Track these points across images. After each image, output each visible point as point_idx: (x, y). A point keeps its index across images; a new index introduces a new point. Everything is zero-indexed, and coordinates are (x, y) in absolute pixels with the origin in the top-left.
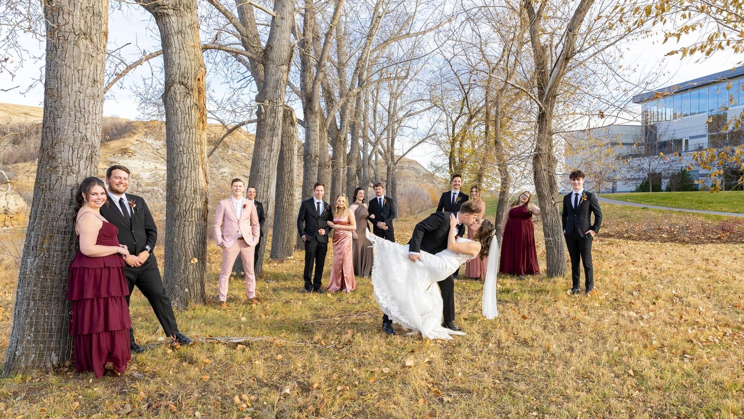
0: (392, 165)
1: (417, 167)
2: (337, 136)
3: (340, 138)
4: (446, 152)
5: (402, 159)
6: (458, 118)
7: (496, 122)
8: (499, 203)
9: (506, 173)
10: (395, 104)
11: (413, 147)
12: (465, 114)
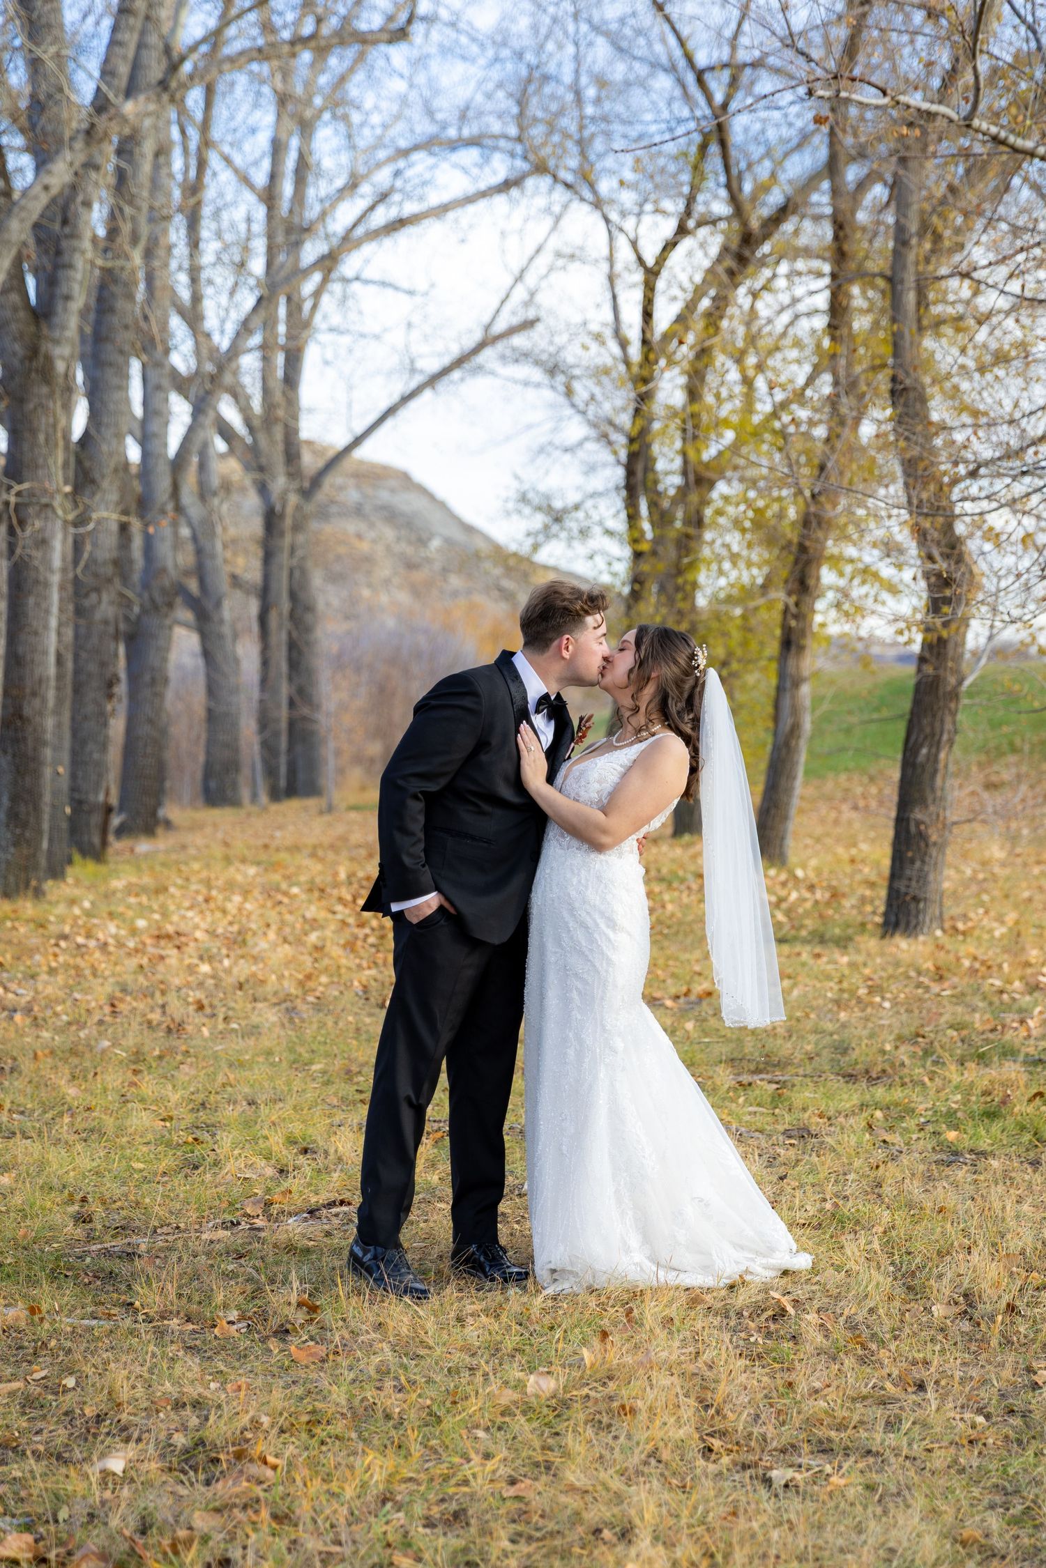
0: (293, 499)
1: (408, 503)
2: (34, 351)
3: (49, 360)
4: (603, 431)
5: (347, 465)
6: (670, 246)
7: (893, 280)
8: (917, 702)
9: (953, 548)
10: (303, 168)
11: (406, 399)
12: (709, 221)
